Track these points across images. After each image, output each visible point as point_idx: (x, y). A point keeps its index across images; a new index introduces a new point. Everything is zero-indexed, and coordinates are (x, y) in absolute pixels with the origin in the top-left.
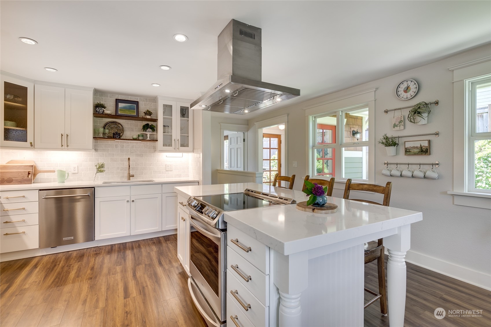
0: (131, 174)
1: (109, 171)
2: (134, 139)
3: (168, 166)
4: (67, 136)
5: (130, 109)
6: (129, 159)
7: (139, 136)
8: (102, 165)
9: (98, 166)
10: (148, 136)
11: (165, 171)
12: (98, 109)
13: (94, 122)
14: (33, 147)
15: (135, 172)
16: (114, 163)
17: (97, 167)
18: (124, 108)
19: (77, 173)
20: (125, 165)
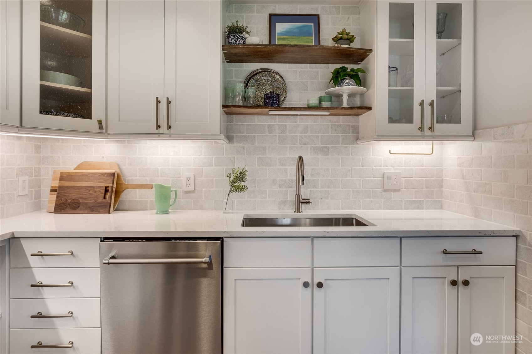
0: (303, 197)
1: (255, 187)
2: (310, 108)
3: (389, 178)
4: (169, 102)
5: (302, 33)
6: (301, 158)
7: (321, 100)
8: (241, 173)
9: (232, 175)
10: (345, 98)
11: (380, 190)
12: (232, 37)
13: (225, 74)
14: (104, 131)
15: (310, 191)
16: (266, 169)
17: (232, 179)
18: (288, 33)
19: (193, 192)
20: (289, 175)
